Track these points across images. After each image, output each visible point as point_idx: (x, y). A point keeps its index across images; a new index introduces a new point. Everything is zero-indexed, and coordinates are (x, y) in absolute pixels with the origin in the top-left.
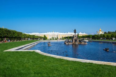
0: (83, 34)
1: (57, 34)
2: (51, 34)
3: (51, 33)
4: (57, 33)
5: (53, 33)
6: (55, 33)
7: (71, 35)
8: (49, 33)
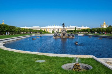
0: (86, 27)
1: (58, 28)
2: (52, 28)
3: (53, 26)
4: (59, 26)
5: (55, 26)
6: (57, 26)
7: (73, 28)
8: (50, 26)
